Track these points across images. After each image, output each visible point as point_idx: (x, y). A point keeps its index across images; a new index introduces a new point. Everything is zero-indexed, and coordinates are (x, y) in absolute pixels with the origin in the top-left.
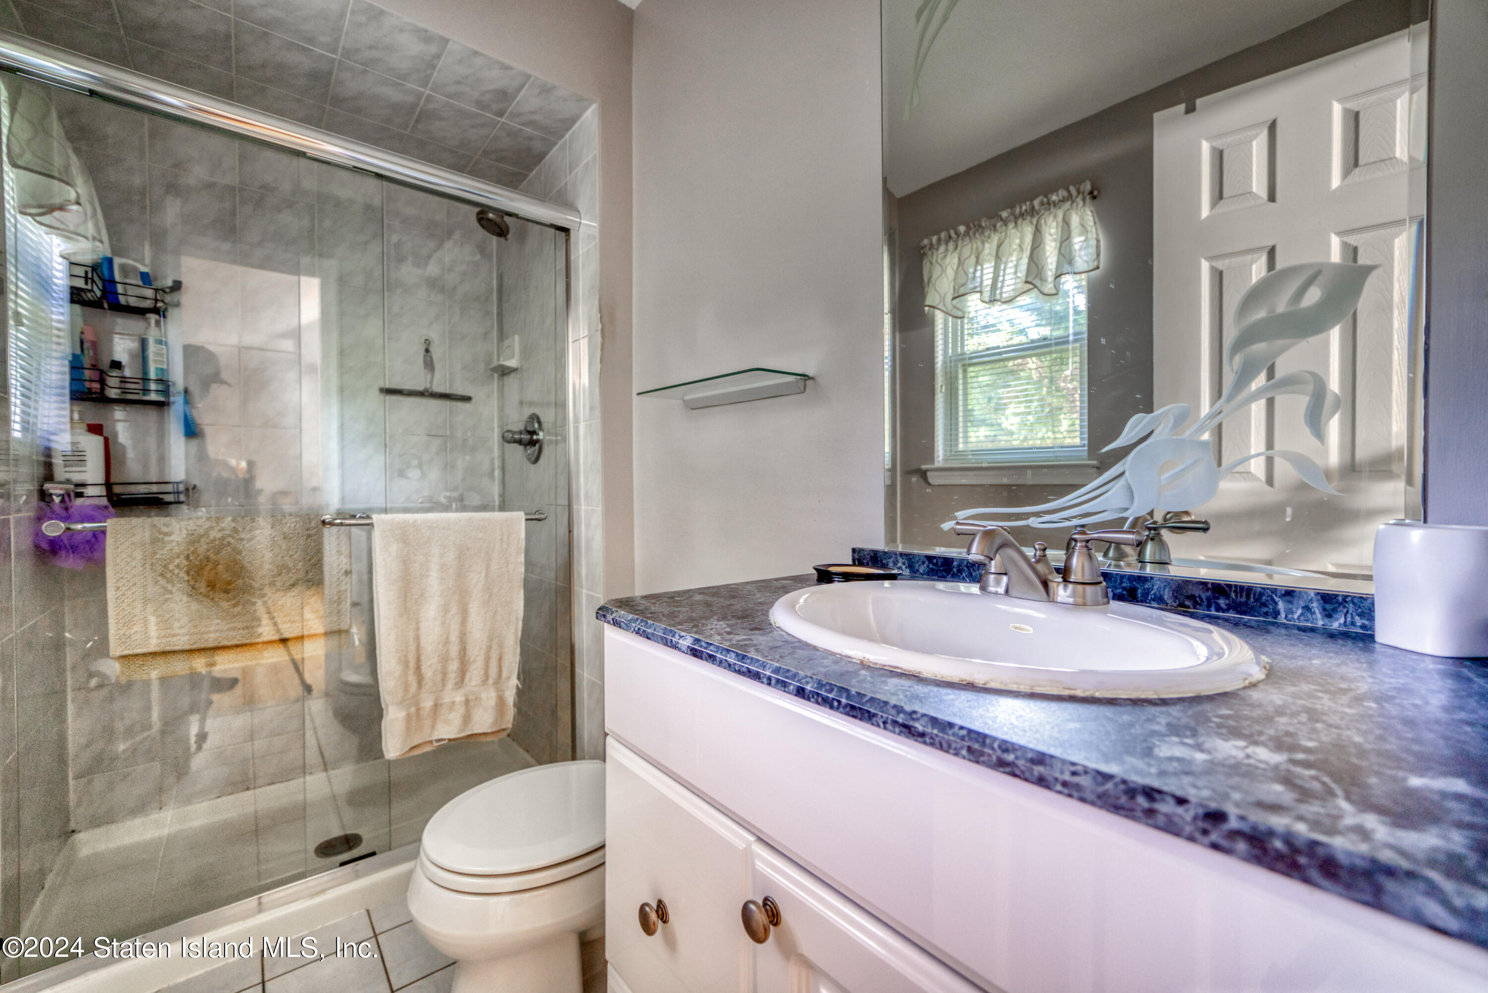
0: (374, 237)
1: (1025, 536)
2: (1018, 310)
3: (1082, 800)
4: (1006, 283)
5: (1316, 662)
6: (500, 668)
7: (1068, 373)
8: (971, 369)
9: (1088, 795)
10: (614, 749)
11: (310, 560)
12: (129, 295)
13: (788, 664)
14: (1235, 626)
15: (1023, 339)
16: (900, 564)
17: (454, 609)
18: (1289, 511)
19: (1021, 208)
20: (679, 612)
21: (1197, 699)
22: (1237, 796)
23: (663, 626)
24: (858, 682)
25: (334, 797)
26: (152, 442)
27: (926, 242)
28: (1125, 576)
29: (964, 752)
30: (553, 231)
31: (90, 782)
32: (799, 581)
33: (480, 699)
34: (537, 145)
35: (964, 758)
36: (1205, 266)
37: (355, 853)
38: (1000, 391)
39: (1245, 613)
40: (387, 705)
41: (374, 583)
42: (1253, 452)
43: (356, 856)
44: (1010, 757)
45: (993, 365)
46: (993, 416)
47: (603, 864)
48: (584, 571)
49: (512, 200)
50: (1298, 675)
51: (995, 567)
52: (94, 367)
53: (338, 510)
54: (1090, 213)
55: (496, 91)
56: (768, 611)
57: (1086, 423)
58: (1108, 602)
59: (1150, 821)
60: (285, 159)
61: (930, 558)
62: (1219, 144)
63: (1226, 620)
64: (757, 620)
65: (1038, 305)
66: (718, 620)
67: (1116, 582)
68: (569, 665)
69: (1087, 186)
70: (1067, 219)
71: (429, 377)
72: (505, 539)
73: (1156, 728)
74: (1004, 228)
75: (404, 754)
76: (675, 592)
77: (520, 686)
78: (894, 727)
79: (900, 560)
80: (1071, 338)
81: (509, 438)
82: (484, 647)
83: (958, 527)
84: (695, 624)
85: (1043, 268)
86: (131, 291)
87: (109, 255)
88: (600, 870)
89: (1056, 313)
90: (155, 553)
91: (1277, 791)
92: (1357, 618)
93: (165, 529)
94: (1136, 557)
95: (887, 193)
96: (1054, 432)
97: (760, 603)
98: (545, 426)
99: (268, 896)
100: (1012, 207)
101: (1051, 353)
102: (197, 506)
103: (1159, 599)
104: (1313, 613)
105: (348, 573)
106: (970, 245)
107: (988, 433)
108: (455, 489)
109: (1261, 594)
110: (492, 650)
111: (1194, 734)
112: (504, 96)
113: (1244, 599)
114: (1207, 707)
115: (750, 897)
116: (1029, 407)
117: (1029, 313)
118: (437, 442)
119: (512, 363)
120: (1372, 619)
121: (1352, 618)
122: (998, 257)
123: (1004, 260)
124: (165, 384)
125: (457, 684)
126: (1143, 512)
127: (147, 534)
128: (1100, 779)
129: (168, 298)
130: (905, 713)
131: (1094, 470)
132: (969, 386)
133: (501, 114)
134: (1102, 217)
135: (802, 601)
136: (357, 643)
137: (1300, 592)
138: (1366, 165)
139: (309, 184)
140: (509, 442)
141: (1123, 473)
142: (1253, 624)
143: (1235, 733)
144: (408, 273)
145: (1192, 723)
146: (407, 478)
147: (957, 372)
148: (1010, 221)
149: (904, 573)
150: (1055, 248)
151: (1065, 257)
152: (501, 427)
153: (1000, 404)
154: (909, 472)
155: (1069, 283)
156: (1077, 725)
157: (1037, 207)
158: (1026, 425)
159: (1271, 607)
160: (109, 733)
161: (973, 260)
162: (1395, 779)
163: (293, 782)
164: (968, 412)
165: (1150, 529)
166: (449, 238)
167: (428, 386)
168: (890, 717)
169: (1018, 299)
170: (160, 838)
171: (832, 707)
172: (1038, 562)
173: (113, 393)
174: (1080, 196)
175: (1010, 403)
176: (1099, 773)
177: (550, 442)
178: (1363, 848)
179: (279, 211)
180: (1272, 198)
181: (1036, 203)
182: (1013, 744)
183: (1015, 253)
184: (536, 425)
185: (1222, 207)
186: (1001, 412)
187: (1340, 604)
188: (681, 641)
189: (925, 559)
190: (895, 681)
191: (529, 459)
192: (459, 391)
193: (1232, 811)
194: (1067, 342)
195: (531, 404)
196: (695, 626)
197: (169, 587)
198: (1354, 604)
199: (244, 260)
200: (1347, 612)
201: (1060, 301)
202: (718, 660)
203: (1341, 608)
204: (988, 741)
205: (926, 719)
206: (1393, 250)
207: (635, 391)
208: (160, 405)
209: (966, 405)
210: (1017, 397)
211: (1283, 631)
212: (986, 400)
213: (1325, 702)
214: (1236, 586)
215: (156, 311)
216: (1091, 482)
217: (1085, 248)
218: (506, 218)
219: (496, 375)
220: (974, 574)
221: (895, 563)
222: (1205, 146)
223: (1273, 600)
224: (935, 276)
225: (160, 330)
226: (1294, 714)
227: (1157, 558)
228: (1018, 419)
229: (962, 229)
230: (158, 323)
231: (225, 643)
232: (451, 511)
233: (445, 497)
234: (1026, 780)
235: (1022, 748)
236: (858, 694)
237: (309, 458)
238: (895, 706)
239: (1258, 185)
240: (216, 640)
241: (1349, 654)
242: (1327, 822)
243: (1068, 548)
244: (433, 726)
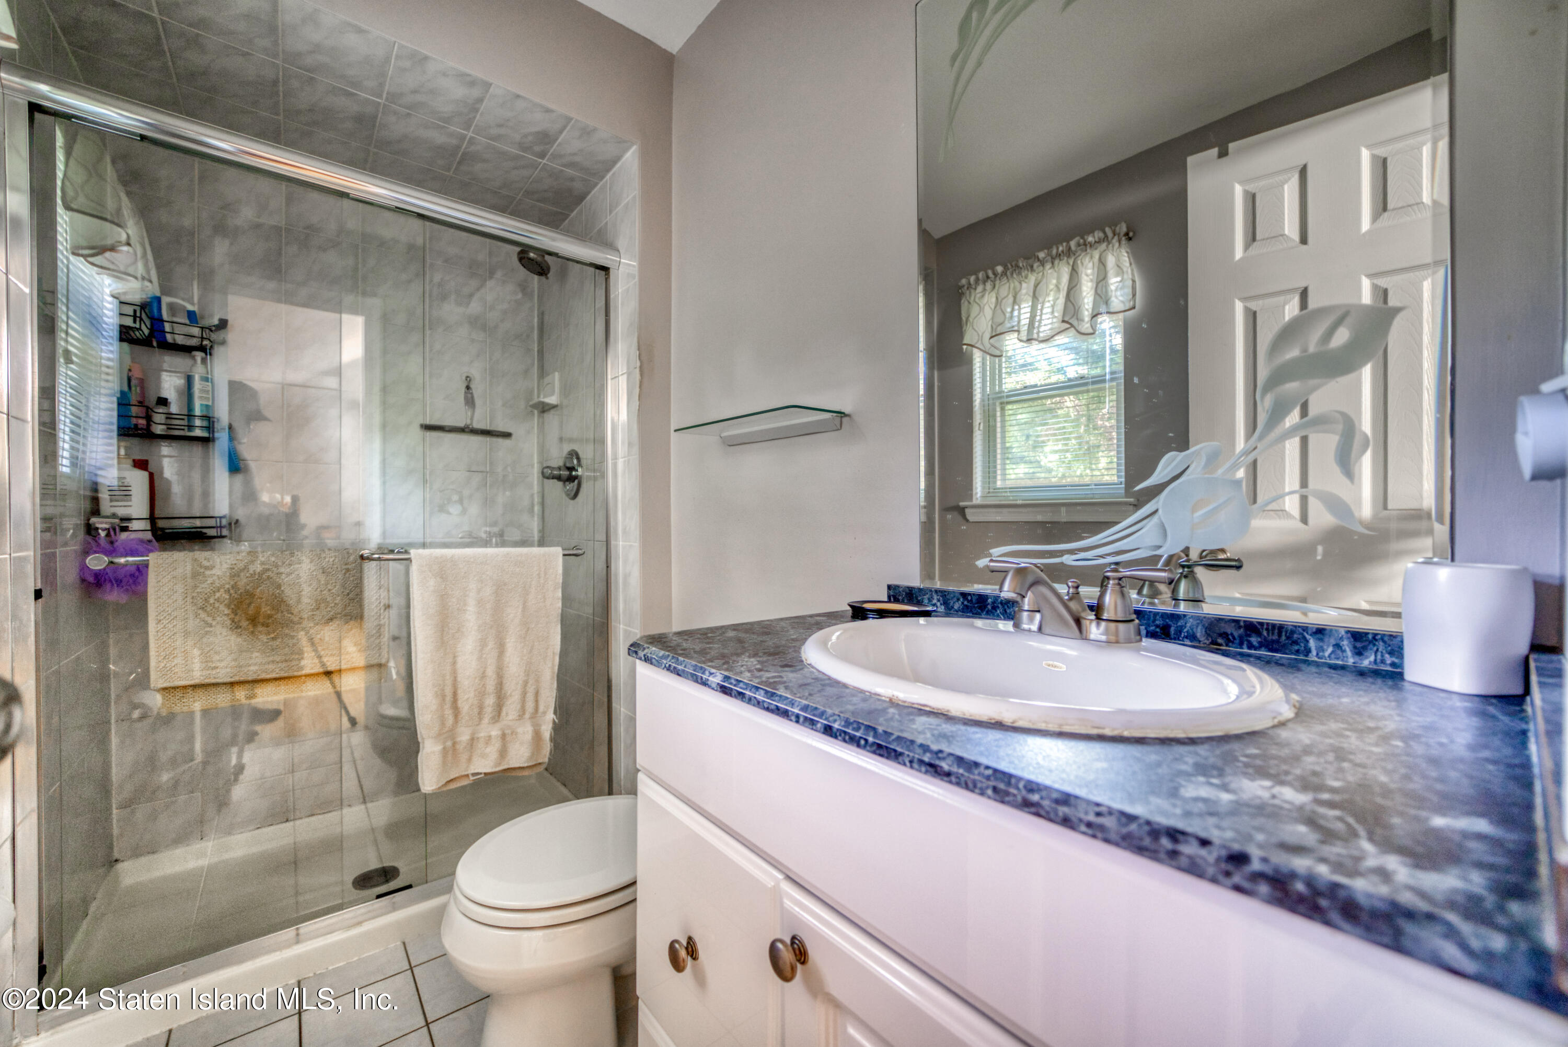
0: (417, 275)
1: (1058, 573)
2: (1056, 348)
3: (1107, 841)
4: (1043, 323)
5: (1345, 700)
6: (537, 701)
7: (1105, 411)
8: (1009, 407)
9: (1113, 836)
10: (645, 784)
11: (348, 594)
12: (178, 333)
13: (817, 702)
14: (1265, 664)
15: (1062, 378)
16: (935, 601)
17: (491, 644)
18: (1320, 549)
19: (1058, 249)
20: (710, 648)
21: (1225, 739)
22: (1260, 837)
23: (694, 663)
24: (886, 720)
25: (373, 830)
26: (196, 476)
27: (964, 281)
28: (1158, 613)
29: (990, 792)
30: (592, 269)
31: (133, 812)
32: (833, 618)
33: (516, 734)
34: (578, 186)
35: (989, 797)
36: (1239, 307)
37: (393, 885)
38: (1039, 428)
39: (1276, 651)
40: (423, 739)
41: (411, 617)
42: (1287, 490)
43: (392, 889)
44: (1035, 797)
45: (1031, 403)
46: (1031, 454)
47: (635, 900)
48: (621, 606)
49: (554, 240)
50: (1327, 714)
51: (1029, 605)
52: (141, 404)
53: (379, 544)
54: (1126, 255)
55: (538, 133)
56: (800, 648)
57: (1123, 461)
58: (1141, 640)
59: (1174, 863)
60: (331, 200)
61: (964, 595)
62: (1251, 188)
63: (1259, 658)
64: (789, 656)
65: (1075, 345)
66: (749, 657)
67: (1149, 619)
68: (606, 700)
69: (1123, 228)
70: (1103, 260)
71: (469, 414)
72: (542, 575)
73: (1184, 767)
74: (1041, 268)
75: (439, 788)
76: (708, 629)
77: (557, 721)
78: (920, 766)
79: (935, 597)
80: (1108, 377)
81: (548, 475)
82: (521, 682)
83: (992, 564)
84: (725, 661)
85: (1079, 308)
86: (179, 329)
87: (158, 294)
88: (631, 906)
89: (1093, 352)
90: (196, 587)
91: (1301, 832)
92: (1387, 656)
93: (206, 563)
94: (1169, 595)
95: (924, 234)
96: (1092, 470)
97: (793, 640)
98: (583, 462)
99: (307, 927)
100: (1049, 248)
101: (1088, 391)
102: (239, 540)
103: (1192, 637)
104: (1344, 651)
105: (388, 607)
106: (1008, 284)
107: (1027, 470)
108: (495, 524)
109: (1292, 632)
110: (529, 685)
111: (1221, 773)
112: (546, 138)
113: (1275, 637)
114: (1235, 746)
115: (778, 936)
116: (1066, 445)
117: (1067, 352)
118: (477, 478)
119: (552, 400)
120: (1401, 656)
121: (1382, 656)
122: (1035, 297)
123: (1041, 300)
124: (210, 421)
125: (493, 718)
126: (1177, 550)
127: (189, 568)
128: (1124, 820)
129: (214, 336)
130: (931, 751)
131: (1131, 508)
132: (1008, 423)
133: (542, 155)
134: (1137, 258)
135: (834, 638)
136: (395, 677)
137: (1331, 630)
138: (1394, 209)
139: (352, 224)
140: (548, 478)
141: (1156, 511)
142: (1284, 661)
143: (1261, 772)
144: (451, 311)
145: (1219, 763)
146: (449, 513)
147: (995, 410)
148: (1047, 262)
149: (939, 610)
150: (1092, 288)
151: (1101, 297)
152: (540, 462)
153: (1038, 442)
154: (946, 509)
155: (1106, 323)
156: (1104, 765)
157: (1073, 248)
158: (1064, 462)
159: (1302, 645)
160: (152, 763)
161: (1010, 299)
162: (1417, 819)
163: (330, 815)
164: (1006, 449)
165: (1183, 567)
166: (491, 278)
167: (469, 422)
168: (917, 756)
169: (1056, 338)
170: (202, 868)
171: (859, 746)
172: (1071, 599)
173: (158, 429)
174: (1116, 237)
175: (1049, 440)
176: (1123, 814)
177: (589, 478)
178: (1383, 890)
179: (325, 250)
180: (1304, 240)
181: (1073, 244)
182: (1038, 784)
183: (1052, 293)
184: (575, 461)
185: (1255, 249)
186: (1040, 450)
187: (1370, 642)
188: (711, 678)
189: (960, 596)
190: (924, 719)
191: (568, 495)
192: (501, 428)
193: (1255, 852)
194: (1104, 381)
195: (571, 440)
196: (726, 663)
197: (209, 620)
198: (1384, 642)
199: (289, 298)
200: (1377, 650)
201: (1098, 341)
202: (747, 697)
203: (1371, 646)
204: (1013, 781)
205: (951, 758)
206: (1422, 292)
207: (673, 428)
208: (206, 441)
209: (1004, 443)
210: (1055, 435)
211: (1314, 669)
212: (1024, 438)
213: (1353, 742)
214: (1268, 624)
215: (202, 349)
216: (1125, 519)
217: (1121, 289)
218: (547, 258)
219: (536, 412)
220: (1008, 611)
221: (930, 600)
222: (1238, 190)
223: (1304, 638)
224: (973, 315)
225: (207, 367)
226: (1321, 754)
227: (1191, 596)
228: (1056, 456)
229: (999, 269)
230: (204, 361)
231: (264, 676)
232: (491, 546)
233: (486, 532)
234: (1051, 820)
235: (1047, 788)
236: (885, 732)
237: (350, 493)
238: (921, 746)
239: (1291, 228)
240: (255, 673)
241: (1378, 692)
242: (1349, 863)
243: (1102, 586)
244: (469, 760)
